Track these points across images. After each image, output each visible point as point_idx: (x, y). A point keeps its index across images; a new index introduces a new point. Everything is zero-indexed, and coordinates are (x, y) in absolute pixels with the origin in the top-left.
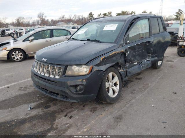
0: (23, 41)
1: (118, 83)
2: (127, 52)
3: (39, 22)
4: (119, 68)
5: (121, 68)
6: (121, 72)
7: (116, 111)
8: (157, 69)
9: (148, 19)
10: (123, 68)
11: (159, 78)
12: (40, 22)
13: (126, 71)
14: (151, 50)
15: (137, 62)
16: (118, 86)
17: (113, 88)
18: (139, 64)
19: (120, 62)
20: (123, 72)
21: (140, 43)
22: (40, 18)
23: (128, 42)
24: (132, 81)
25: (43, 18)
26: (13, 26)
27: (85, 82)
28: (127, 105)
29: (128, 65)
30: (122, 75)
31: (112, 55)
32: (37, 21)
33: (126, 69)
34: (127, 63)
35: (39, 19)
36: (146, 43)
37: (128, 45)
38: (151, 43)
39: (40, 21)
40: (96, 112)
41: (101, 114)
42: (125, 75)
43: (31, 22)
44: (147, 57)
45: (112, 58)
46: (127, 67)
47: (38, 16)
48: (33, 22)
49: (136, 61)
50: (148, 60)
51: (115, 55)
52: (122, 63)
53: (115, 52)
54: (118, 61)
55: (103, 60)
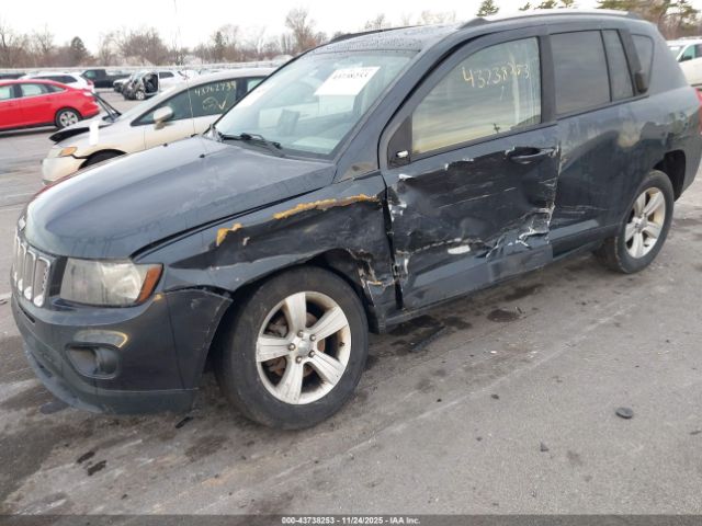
0: (135, 123)
1: (347, 339)
2: (396, 202)
3: (292, 42)
4: (361, 272)
5: (372, 272)
6: (370, 292)
7: (289, 471)
8: (620, 272)
9: (535, 40)
10: (378, 273)
11: (604, 325)
12: (294, 41)
13: (397, 286)
14: (548, 190)
15: (470, 245)
16: (345, 353)
17: (308, 360)
18: (480, 253)
19: (359, 248)
20: (379, 292)
21: (477, 159)
22: (293, 26)
23: (403, 154)
24: (464, 326)
25: (305, 26)
26: (199, 60)
27: (122, 339)
28: (357, 447)
29: (406, 262)
30: (372, 304)
31: (290, 217)
32: (284, 39)
33: (395, 277)
34: (399, 252)
35: (291, 31)
36: (511, 154)
37: (405, 167)
38: (545, 156)
39: (295, 38)
40: (206, 459)
41: (216, 476)
42: (393, 303)
43: (260, 47)
44: (528, 218)
45: (296, 232)
46: (402, 267)
47: (288, 20)
48: (271, 45)
49: (458, 240)
50: (533, 232)
51: (314, 215)
52: (371, 251)
53: (311, 205)
54: (341, 241)
55: (232, 238)
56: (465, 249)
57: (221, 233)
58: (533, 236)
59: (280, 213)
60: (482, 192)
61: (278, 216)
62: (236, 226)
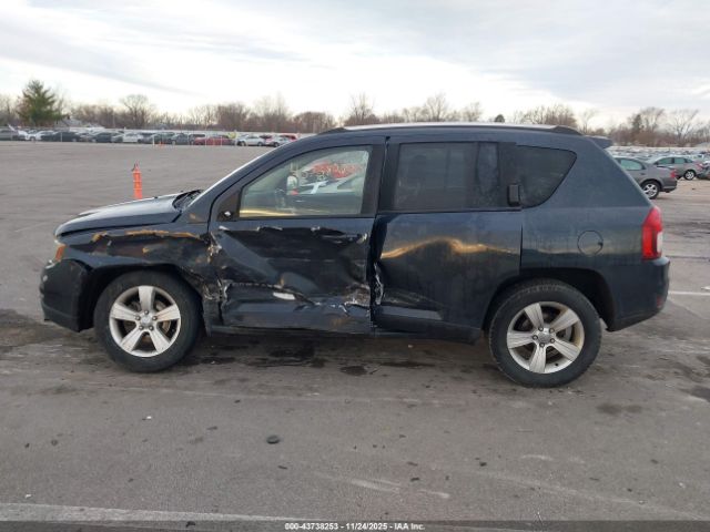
2: (214, 244)
5: (207, 289)
10: (211, 292)
13: (219, 304)
15: (294, 295)
19: (191, 268)
20: (208, 304)
23: (228, 213)
29: (226, 288)
33: (220, 298)
36: (319, 232)
44: (352, 289)
46: (223, 292)
49: (279, 287)
50: (355, 302)
51: (154, 239)
52: (199, 272)
53: (151, 232)
54: (175, 259)
55: (103, 240)
56: (289, 297)
57: (96, 236)
58: (355, 305)
59: (130, 232)
60: (302, 256)
61: (130, 233)
62: (105, 233)
